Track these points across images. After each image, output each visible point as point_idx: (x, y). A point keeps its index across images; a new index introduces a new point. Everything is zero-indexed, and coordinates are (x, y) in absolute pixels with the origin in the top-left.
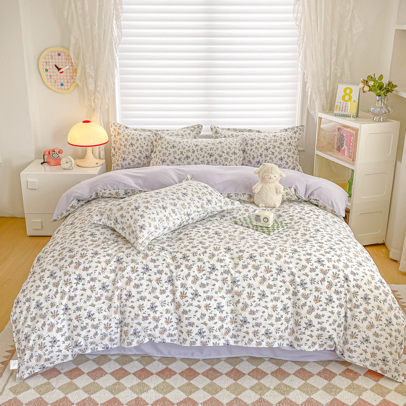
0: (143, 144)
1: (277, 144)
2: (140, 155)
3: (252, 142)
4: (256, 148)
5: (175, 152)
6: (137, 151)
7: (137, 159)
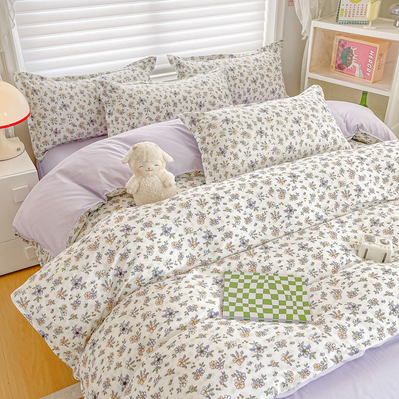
0: (82, 103)
1: (264, 72)
2: (81, 120)
3: (233, 74)
4: (241, 81)
5: (147, 110)
6: (76, 115)
7: (78, 128)
